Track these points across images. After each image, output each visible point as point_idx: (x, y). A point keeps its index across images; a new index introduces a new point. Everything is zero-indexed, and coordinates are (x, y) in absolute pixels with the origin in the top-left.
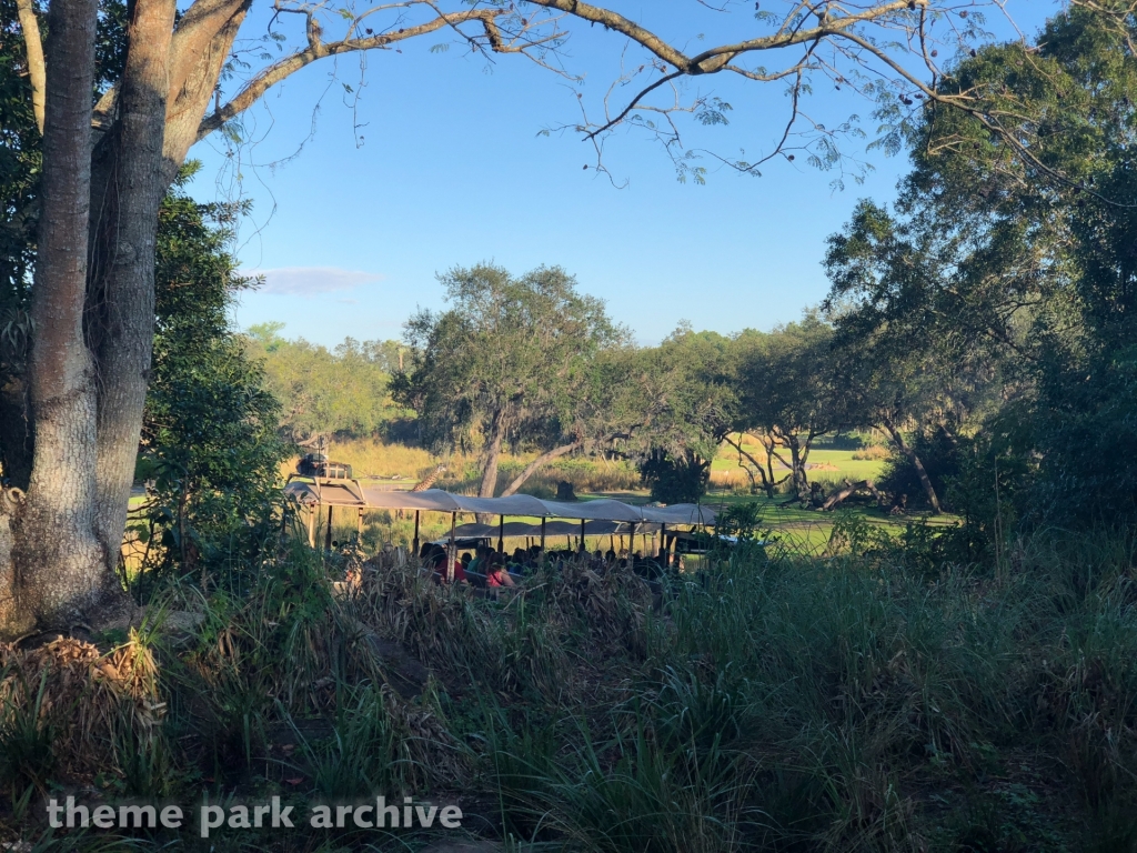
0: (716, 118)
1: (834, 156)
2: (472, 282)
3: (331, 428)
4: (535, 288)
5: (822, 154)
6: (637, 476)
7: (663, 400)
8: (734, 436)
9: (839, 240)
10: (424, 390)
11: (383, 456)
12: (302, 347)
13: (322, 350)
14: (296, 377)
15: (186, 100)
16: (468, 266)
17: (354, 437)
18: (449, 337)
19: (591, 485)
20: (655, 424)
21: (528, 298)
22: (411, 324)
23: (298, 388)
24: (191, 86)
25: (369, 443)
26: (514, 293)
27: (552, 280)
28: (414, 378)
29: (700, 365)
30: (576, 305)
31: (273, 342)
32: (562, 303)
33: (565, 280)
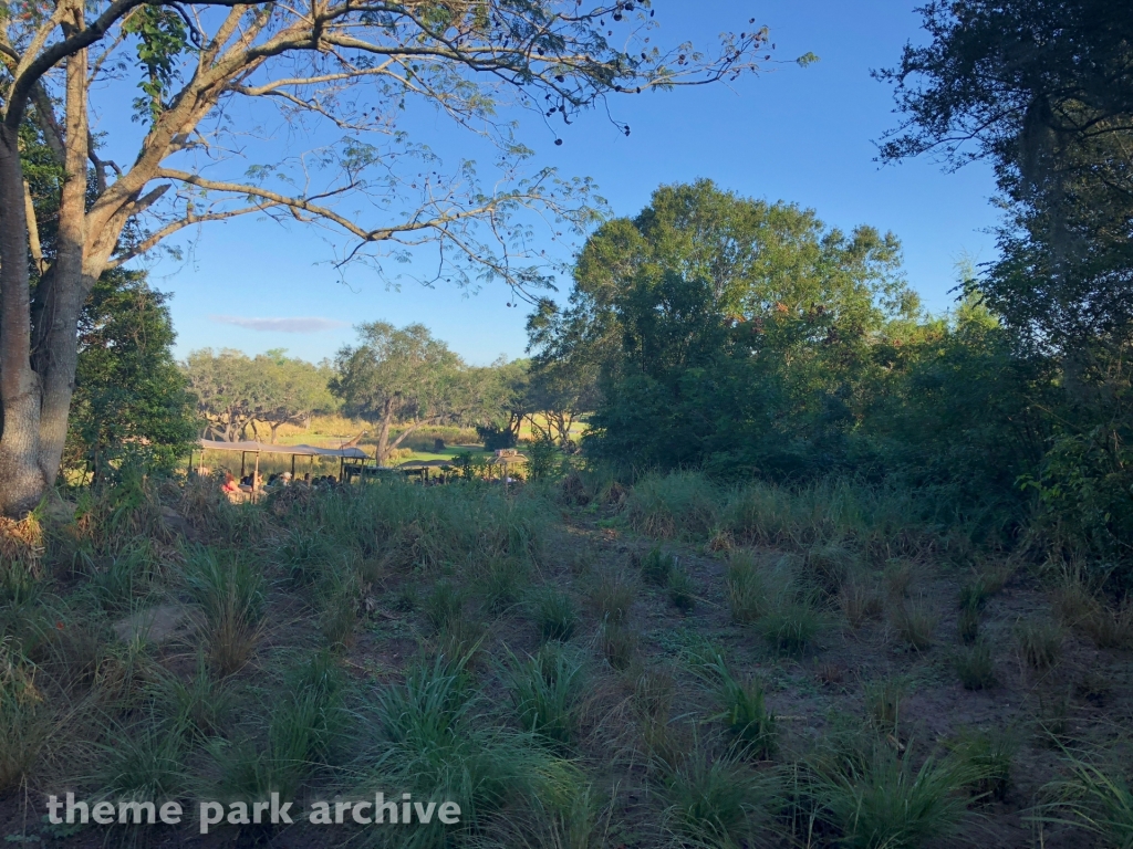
0: (406, 260)
1: (467, 281)
2: (374, 330)
3: (308, 409)
4: (409, 334)
5: (462, 279)
6: (477, 437)
7: (478, 395)
8: (530, 415)
9: (532, 317)
10: (347, 389)
11: (342, 424)
12: (297, 362)
13: (309, 364)
14: (288, 379)
15: (99, 246)
16: (371, 321)
17: (326, 414)
18: (361, 360)
19: (455, 441)
20: (474, 409)
21: (405, 339)
22: (340, 353)
23: (289, 386)
24: (103, 239)
25: (334, 417)
26: (398, 337)
27: (418, 330)
28: (343, 381)
29: (511, 377)
30: (432, 344)
31: (281, 359)
32: (425, 343)
33: (425, 331)
